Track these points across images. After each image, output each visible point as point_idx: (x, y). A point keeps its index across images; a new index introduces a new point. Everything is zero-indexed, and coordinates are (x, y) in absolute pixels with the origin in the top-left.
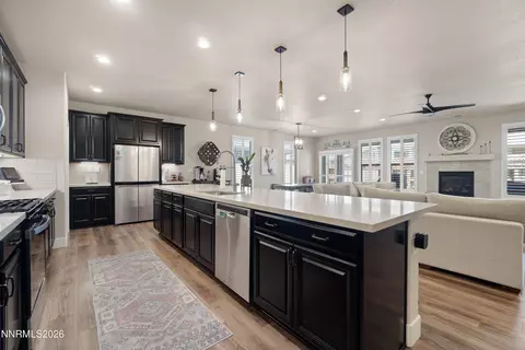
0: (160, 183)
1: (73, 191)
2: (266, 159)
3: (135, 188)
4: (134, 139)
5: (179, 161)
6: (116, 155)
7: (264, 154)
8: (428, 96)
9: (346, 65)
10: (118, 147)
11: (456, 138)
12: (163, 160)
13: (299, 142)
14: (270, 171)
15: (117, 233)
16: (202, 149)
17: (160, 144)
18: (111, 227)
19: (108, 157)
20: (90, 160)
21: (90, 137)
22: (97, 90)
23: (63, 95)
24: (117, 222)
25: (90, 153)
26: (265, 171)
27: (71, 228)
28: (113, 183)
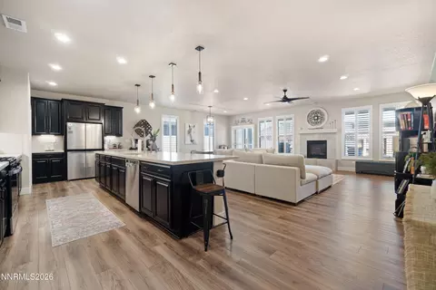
0: (103, 149)
1: (34, 156)
2: (189, 132)
3: (83, 154)
4: (82, 118)
5: (119, 134)
6: (68, 130)
7: (188, 129)
9: (200, 80)
10: (69, 124)
11: (316, 117)
12: (105, 133)
13: (211, 120)
14: (192, 141)
15: (68, 186)
16: (138, 125)
17: (103, 122)
18: (65, 182)
19: (61, 131)
20: (48, 133)
21: (47, 117)
22: (53, 84)
23: (27, 90)
24: (69, 178)
25: (47, 128)
26: (188, 141)
27: (33, 183)
28: (66, 150)
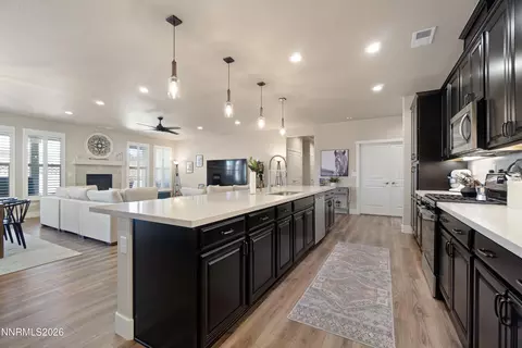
8: (161, 119)
